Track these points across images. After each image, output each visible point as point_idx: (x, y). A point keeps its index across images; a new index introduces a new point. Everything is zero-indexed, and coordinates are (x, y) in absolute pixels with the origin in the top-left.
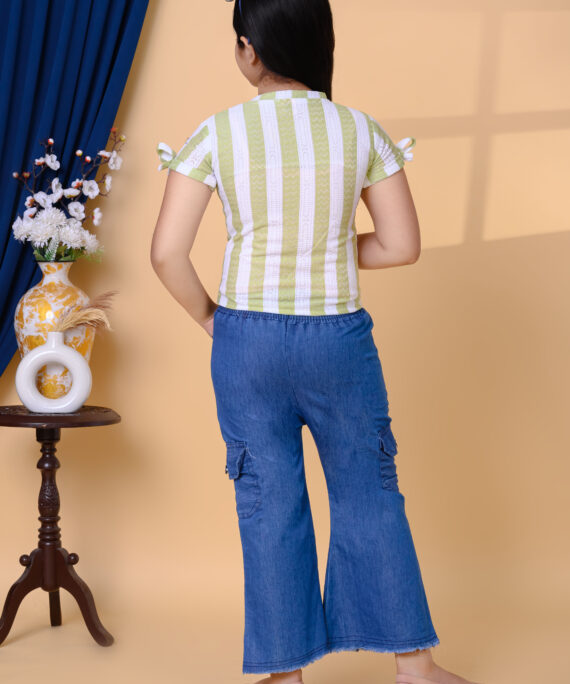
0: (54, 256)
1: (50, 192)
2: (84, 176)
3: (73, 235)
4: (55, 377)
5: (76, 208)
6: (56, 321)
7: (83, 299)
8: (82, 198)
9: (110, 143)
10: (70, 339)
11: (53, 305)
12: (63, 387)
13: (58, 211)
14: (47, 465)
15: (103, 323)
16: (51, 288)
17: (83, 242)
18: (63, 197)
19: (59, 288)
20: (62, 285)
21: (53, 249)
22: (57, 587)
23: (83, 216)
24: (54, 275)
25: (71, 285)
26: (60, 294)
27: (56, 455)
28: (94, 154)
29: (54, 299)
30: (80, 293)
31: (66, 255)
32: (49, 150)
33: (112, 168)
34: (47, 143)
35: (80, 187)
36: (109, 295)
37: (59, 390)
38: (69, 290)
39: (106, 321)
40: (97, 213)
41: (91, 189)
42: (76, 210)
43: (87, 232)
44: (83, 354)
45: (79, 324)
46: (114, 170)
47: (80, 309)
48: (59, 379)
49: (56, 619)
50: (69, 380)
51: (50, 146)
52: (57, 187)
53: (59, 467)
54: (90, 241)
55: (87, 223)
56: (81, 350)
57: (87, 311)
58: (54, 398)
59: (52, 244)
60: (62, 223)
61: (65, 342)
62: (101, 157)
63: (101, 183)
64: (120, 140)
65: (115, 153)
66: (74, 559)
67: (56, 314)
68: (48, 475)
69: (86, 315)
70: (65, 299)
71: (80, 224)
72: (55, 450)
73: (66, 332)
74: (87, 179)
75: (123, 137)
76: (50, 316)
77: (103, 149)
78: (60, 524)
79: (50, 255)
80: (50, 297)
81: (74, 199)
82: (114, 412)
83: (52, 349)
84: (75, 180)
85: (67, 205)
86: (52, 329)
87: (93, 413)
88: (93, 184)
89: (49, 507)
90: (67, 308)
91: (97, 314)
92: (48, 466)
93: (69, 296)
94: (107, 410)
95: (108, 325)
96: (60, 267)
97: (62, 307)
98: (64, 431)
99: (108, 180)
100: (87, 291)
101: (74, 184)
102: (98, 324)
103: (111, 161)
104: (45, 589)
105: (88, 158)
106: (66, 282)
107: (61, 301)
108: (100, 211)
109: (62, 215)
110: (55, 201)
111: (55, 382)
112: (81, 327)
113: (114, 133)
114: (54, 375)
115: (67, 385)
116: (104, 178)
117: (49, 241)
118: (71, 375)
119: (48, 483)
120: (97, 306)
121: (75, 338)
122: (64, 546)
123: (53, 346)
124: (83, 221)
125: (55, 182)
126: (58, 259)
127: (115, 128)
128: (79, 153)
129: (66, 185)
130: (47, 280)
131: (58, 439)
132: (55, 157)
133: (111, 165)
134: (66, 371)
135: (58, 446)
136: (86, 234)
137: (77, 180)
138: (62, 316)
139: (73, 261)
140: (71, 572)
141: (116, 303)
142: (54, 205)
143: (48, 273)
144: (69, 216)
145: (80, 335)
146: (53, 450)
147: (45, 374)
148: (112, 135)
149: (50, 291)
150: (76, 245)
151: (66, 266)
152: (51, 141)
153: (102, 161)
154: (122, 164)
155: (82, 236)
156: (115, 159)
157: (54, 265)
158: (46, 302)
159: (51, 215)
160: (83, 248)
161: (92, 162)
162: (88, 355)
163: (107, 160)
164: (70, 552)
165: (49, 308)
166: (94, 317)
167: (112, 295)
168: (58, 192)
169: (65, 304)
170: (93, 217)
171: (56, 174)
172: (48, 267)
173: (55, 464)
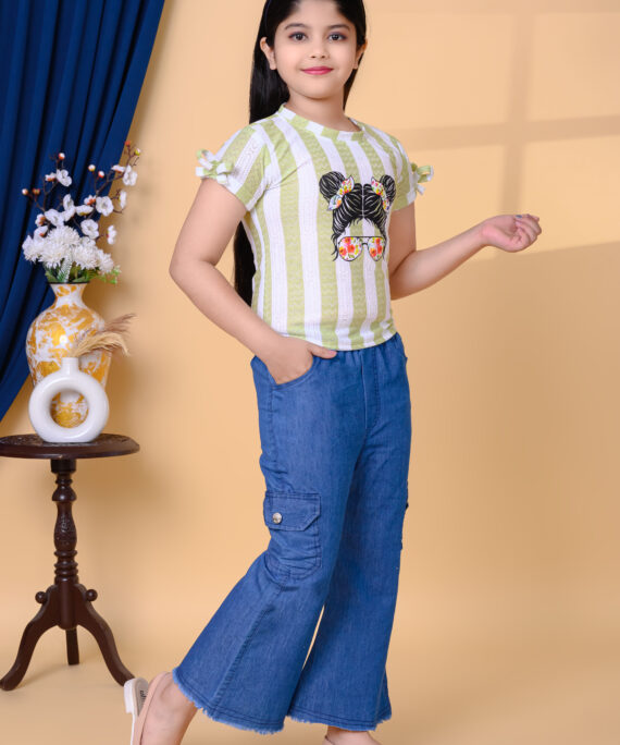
0: (67, 277)
1: (61, 210)
2: (97, 192)
3: (86, 254)
4: (70, 403)
5: (89, 226)
6: (71, 345)
7: (98, 322)
8: (95, 216)
9: (124, 157)
10: (86, 364)
11: (67, 329)
12: (78, 414)
13: (71, 229)
14: (62, 497)
15: (120, 348)
16: (64, 311)
17: (98, 262)
18: (76, 214)
19: (73, 311)
20: (75, 308)
21: (66, 271)
22: (74, 625)
23: (97, 234)
24: (68, 297)
25: (86, 308)
26: (74, 317)
27: (72, 486)
28: (107, 169)
29: (68, 322)
30: (95, 316)
31: (79, 276)
32: (60, 165)
33: (127, 183)
34: (58, 157)
35: (93, 204)
36: (126, 318)
37: (74, 419)
38: (83, 313)
39: (123, 345)
40: (112, 232)
41: (105, 206)
42: (89, 228)
43: (102, 251)
44: (99, 380)
45: (94, 349)
46: (129, 186)
47: (95, 333)
48: (74, 407)
49: (73, 657)
50: (85, 408)
51: (61, 161)
52: (69, 203)
53: (75, 499)
54: (105, 262)
55: (101, 242)
56: (97, 376)
57: (104, 335)
58: (70, 427)
59: (64, 264)
60: (75, 243)
61: (80, 368)
62: (115, 172)
63: (115, 199)
64: (135, 154)
65: (129, 168)
66: (93, 595)
67: (70, 338)
68: (63, 508)
69: (102, 340)
70: (79, 323)
71: (93, 242)
72: (70, 481)
73: (80, 358)
74: (101, 195)
75: (138, 151)
76: (64, 341)
77: (117, 163)
78: (77, 559)
79: (63, 276)
80: (63, 321)
81: (87, 216)
82: (133, 441)
83: (67, 375)
84: (87, 197)
85: (79, 223)
86: (66, 355)
87: (110, 442)
88: (107, 200)
89: (65, 541)
90: (82, 332)
91: (113, 339)
92: (64, 498)
93: (83, 320)
94: (125, 439)
95: (126, 350)
96: (73, 289)
97: (76, 331)
98: (80, 463)
99: (123, 196)
100: (101, 314)
101: (87, 201)
102: (115, 349)
103: (126, 176)
104: (62, 627)
105: (101, 174)
106: (81, 305)
107: (74, 325)
108: (115, 229)
109: (75, 234)
110: (67, 220)
111: (70, 410)
112: (97, 352)
113: (129, 146)
114: (69, 402)
115: (83, 413)
116: (118, 194)
117: (62, 262)
118: (86, 402)
119: (63, 516)
120: (113, 330)
121: (90, 364)
122: (81, 581)
123: (68, 372)
124: (97, 239)
125: (67, 199)
126: (71, 281)
127: (129, 141)
128: (92, 167)
129: (78, 202)
130: (60, 302)
131: (74, 470)
132: (66, 173)
133: (126, 181)
134: (82, 398)
135: (74, 477)
136: (100, 253)
137: (90, 197)
138: (77, 340)
139: (88, 282)
140: (90, 610)
141: (134, 326)
142: (66, 223)
143: (61, 295)
144: (82, 235)
145: (96, 360)
146: (69, 481)
147: (59, 402)
148: (126, 148)
149: (63, 314)
150: (91, 266)
151: (80, 288)
152: (62, 155)
153: (116, 176)
154: (137, 179)
155: (96, 255)
156: (130, 175)
157: (67, 287)
158: (59, 327)
159: (63, 234)
160: (97, 268)
161: (105, 177)
162: (104, 381)
163: (122, 175)
164: (88, 589)
165: (63, 332)
166: (110, 342)
167: (129, 318)
168: (70, 210)
169: (80, 327)
170: (107, 236)
171: (67, 190)
172: (61, 288)
173: (71, 496)
